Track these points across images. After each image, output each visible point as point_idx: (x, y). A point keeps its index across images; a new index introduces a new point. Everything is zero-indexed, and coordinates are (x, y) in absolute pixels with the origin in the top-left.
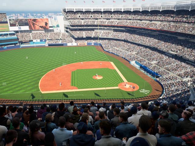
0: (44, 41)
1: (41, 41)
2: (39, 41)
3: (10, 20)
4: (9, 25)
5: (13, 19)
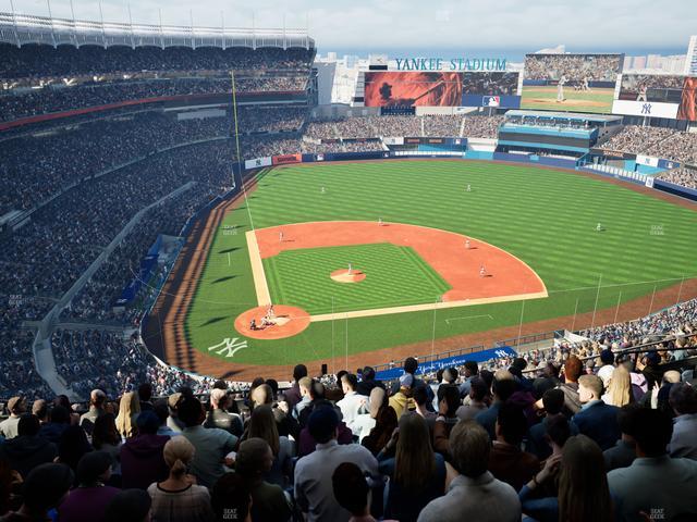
0: (670, 167)
1: (662, 164)
2: (654, 162)
3: (625, 77)
4: (617, 95)
5: (636, 76)
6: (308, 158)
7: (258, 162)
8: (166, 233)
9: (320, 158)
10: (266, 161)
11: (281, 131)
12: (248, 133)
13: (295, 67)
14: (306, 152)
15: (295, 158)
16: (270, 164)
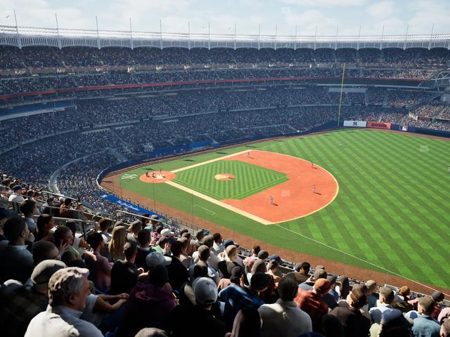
6: (396, 128)
7: (356, 123)
8: (218, 140)
9: (404, 129)
10: (362, 124)
11: (393, 107)
12: (367, 104)
13: (433, 62)
14: (398, 123)
15: (385, 126)
16: (365, 126)
